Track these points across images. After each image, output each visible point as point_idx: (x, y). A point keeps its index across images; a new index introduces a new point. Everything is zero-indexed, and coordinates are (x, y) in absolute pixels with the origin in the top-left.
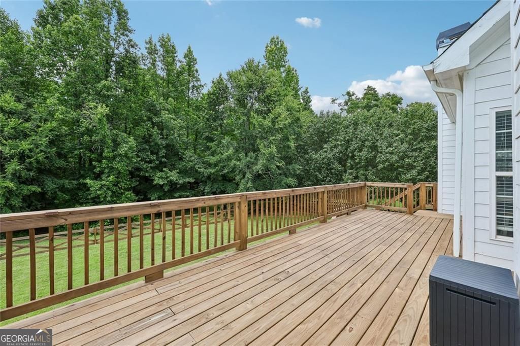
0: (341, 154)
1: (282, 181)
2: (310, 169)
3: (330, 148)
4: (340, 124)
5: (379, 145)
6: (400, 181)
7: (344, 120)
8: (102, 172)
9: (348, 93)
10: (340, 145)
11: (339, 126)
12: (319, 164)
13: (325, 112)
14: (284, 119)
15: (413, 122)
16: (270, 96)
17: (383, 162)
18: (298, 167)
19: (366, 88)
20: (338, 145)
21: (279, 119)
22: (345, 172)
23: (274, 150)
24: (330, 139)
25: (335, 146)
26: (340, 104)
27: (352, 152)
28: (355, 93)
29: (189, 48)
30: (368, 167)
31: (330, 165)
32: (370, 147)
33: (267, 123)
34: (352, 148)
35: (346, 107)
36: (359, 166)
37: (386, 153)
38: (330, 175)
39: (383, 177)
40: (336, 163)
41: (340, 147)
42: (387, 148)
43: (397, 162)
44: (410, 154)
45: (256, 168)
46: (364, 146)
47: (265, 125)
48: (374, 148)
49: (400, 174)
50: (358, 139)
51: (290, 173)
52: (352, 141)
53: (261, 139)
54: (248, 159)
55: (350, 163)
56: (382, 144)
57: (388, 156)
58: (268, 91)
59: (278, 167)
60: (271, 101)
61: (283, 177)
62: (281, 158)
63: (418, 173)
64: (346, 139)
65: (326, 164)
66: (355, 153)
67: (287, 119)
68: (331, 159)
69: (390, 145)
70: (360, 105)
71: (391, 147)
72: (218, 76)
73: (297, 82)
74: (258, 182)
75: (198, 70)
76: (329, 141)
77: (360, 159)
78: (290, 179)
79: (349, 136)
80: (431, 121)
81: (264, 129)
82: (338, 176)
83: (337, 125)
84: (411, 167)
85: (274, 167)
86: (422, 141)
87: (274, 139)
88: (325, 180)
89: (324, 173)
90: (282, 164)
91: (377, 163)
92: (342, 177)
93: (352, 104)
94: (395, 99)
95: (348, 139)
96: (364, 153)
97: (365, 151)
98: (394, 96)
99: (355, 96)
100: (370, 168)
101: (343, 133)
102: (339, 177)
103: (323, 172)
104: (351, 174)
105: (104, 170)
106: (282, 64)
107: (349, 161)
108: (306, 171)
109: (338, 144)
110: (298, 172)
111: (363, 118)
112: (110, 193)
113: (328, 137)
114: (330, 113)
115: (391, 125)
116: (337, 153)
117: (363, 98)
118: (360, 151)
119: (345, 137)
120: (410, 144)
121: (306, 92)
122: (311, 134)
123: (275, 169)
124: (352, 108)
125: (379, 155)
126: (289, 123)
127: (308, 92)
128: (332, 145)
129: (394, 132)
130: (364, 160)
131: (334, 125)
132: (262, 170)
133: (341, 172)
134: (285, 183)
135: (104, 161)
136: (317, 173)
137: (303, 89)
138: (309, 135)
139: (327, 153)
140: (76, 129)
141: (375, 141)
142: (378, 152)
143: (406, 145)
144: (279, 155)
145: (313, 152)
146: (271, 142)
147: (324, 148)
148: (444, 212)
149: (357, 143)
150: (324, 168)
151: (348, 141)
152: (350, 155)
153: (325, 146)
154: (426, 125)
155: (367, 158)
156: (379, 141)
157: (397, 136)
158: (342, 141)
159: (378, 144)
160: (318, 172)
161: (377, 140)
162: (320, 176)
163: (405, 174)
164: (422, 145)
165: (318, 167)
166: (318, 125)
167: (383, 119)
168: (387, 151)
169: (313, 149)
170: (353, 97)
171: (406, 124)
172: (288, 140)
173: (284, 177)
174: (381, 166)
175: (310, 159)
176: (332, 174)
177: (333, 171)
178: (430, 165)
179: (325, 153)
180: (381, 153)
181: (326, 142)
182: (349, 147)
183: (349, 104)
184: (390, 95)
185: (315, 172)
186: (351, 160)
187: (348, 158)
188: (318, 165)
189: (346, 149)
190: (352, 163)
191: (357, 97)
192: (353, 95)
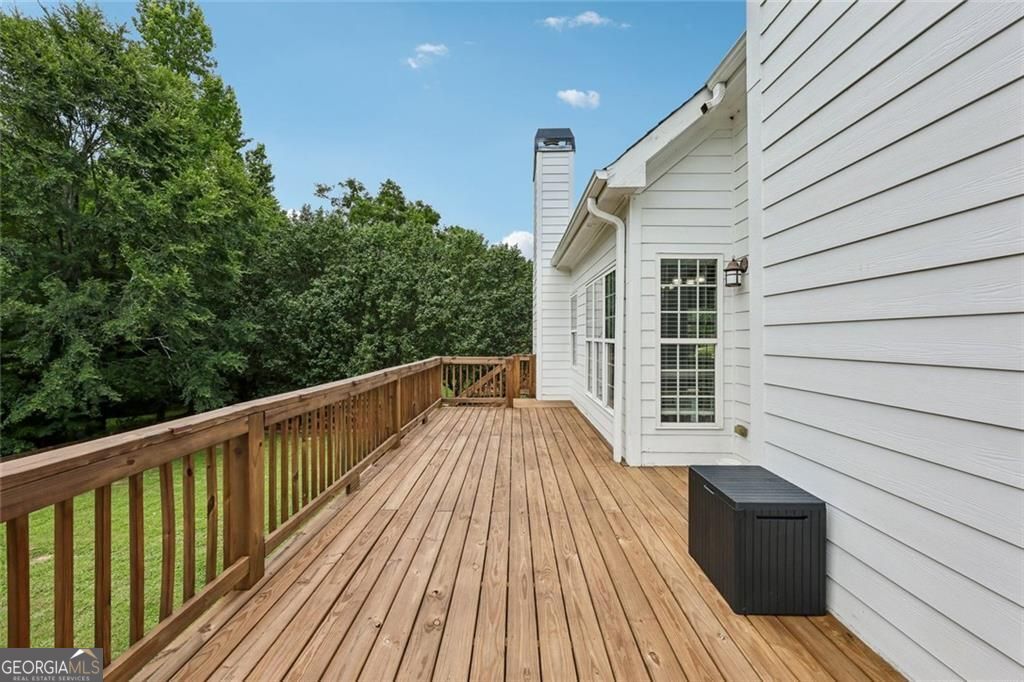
0: (351, 302)
1: (203, 359)
2: (281, 332)
3: (329, 288)
4: (347, 241)
5: (419, 289)
6: (452, 354)
7: (354, 235)
9: (351, 184)
10: (350, 283)
11: (344, 245)
12: (303, 320)
13: (313, 210)
14: (214, 206)
15: (468, 257)
16: (163, 135)
17: (427, 321)
18: (251, 325)
19: (384, 182)
20: (344, 283)
21: (197, 200)
22: (360, 338)
23: (184, 278)
24: (327, 269)
25: (340, 285)
26: (334, 201)
27: (373, 300)
28: (365, 187)
30: (401, 329)
31: (327, 324)
32: (405, 291)
33: (158, 203)
34: (372, 290)
35: (348, 211)
36: (385, 326)
37: (432, 305)
38: (328, 345)
39: (426, 347)
40: (341, 320)
41: (348, 288)
42: (433, 296)
43: (449, 320)
44: (466, 309)
45: (115, 327)
46: (395, 289)
47: (151, 210)
48: (411, 295)
49: (451, 342)
50: (383, 275)
51: (231, 343)
52: (373, 277)
53: (133, 246)
54: (81, 299)
55: (368, 320)
56: (424, 289)
57: (436, 310)
58: (157, 120)
59: (194, 325)
60: (170, 149)
61: (205, 350)
62: (200, 302)
63: (478, 339)
64: (361, 273)
65: (318, 321)
66: (378, 302)
67: (220, 207)
68: (329, 311)
69: (437, 292)
70: (376, 211)
71: (438, 295)
73: (237, 124)
74: (114, 366)
76: (323, 273)
77: (389, 314)
78: (230, 354)
79: (366, 268)
80: (492, 260)
81: (144, 220)
82: (343, 345)
83: (340, 243)
84: (467, 330)
85: (184, 324)
86: (480, 289)
87: (180, 252)
88: (318, 354)
89: (316, 340)
90: (206, 317)
91: (418, 322)
92: (353, 349)
93: (358, 205)
94: (430, 215)
95: (365, 273)
96: (396, 303)
97: (396, 298)
98: (428, 210)
99: (364, 192)
100: (405, 330)
101: (353, 260)
102: (347, 347)
103: (312, 338)
104: (371, 342)
106: (194, 63)
107: (367, 316)
108: (269, 337)
109: (344, 281)
110: (251, 338)
111: (391, 236)
113: (323, 266)
114: (324, 215)
115: (436, 258)
116: (343, 299)
117: (380, 201)
118: (388, 298)
119: (358, 270)
120: (465, 293)
121: (260, 153)
122: (283, 253)
123: (187, 331)
124: (359, 213)
125: (421, 307)
126: (227, 217)
127: (264, 157)
128: (331, 281)
129: (443, 270)
130: (396, 315)
131: (336, 241)
132: (140, 333)
133: (351, 338)
134: (215, 366)
136: (299, 340)
137: (252, 147)
138: (278, 255)
139: (319, 297)
141: (413, 283)
142: (418, 303)
143: (459, 293)
144: (198, 296)
145: (288, 293)
146: (171, 258)
147: (312, 288)
148: (545, 398)
149: (381, 283)
150: (313, 328)
151: (364, 277)
152: (369, 304)
153: (316, 282)
154: (485, 265)
155: (401, 312)
156: (419, 283)
157: (447, 277)
158: (352, 275)
159: (418, 287)
160: (301, 337)
161: (416, 281)
162: (304, 345)
163: (459, 341)
164: (481, 295)
165: (300, 327)
166: (298, 235)
167: (424, 244)
168: (432, 301)
169: (288, 287)
170: (361, 194)
171: (458, 260)
172: (224, 258)
173: (211, 351)
174: (424, 328)
175: (281, 307)
176: (330, 340)
177: (334, 336)
178: (492, 327)
179: (317, 299)
180: (423, 304)
181: (317, 274)
182: (367, 288)
183: (353, 204)
184: (422, 206)
185: (294, 338)
186: (371, 315)
187: (364, 310)
188: (300, 322)
189: (361, 292)
190: (372, 320)
191: (367, 194)
192: (361, 189)
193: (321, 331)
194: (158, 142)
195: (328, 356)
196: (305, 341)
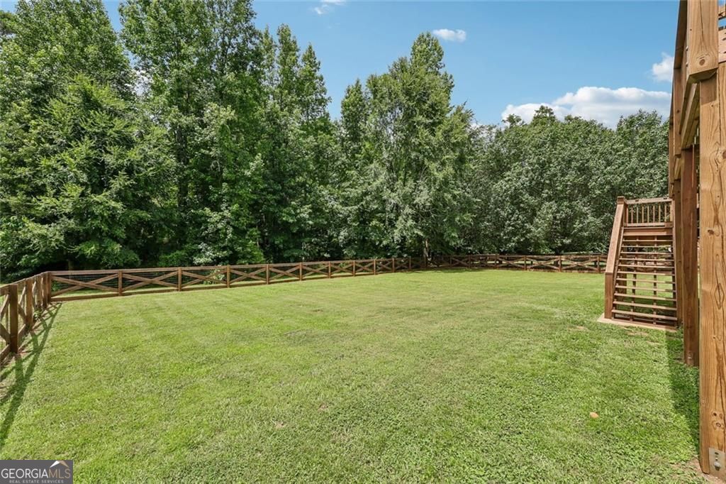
3: (517, 175)
8: (220, 201)
9: (510, 119)
16: (435, 104)
17: (601, 186)
22: (540, 205)
25: (522, 173)
27: (551, 178)
29: (310, 48)
31: (517, 198)
32: (579, 169)
34: (550, 172)
36: (561, 196)
37: (605, 174)
38: (518, 211)
40: (527, 195)
41: (531, 173)
42: (606, 168)
43: (623, 182)
46: (570, 168)
48: (583, 170)
50: (560, 159)
52: (551, 163)
69: (609, 164)
72: (355, 82)
75: (324, 77)
85: (450, 196)
88: (511, 218)
91: (591, 189)
92: (536, 213)
95: (544, 161)
97: (571, 174)
99: (520, 122)
100: (580, 197)
102: (531, 213)
104: (549, 207)
105: (222, 198)
112: (231, 230)
113: (510, 163)
117: (534, 124)
119: (539, 159)
133: (535, 205)
135: (225, 184)
136: (499, 209)
140: (190, 140)
141: (586, 161)
142: (591, 175)
147: (506, 177)
150: (508, 201)
151: (544, 164)
152: (547, 182)
153: (508, 173)
155: (576, 183)
156: (592, 160)
159: (591, 164)
161: (589, 159)
162: (502, 213)
165: (499, 201)
168: (605, 171)
174: (598, 192)
176: (519, 209)
177: (522, 205)
179: (509, 183)
180: (596, 174)
181: (508, 169)
185: (494, 208)
186: (549, 189)
187: (543, 187)
188: (499, 198)
189: (541, 174)
190: (550, 192)
191: (523, 122)
192: (519, 120)
193: (512, 203)
194: (434, 109)
195: (518, 218)
196: (503, 209)
